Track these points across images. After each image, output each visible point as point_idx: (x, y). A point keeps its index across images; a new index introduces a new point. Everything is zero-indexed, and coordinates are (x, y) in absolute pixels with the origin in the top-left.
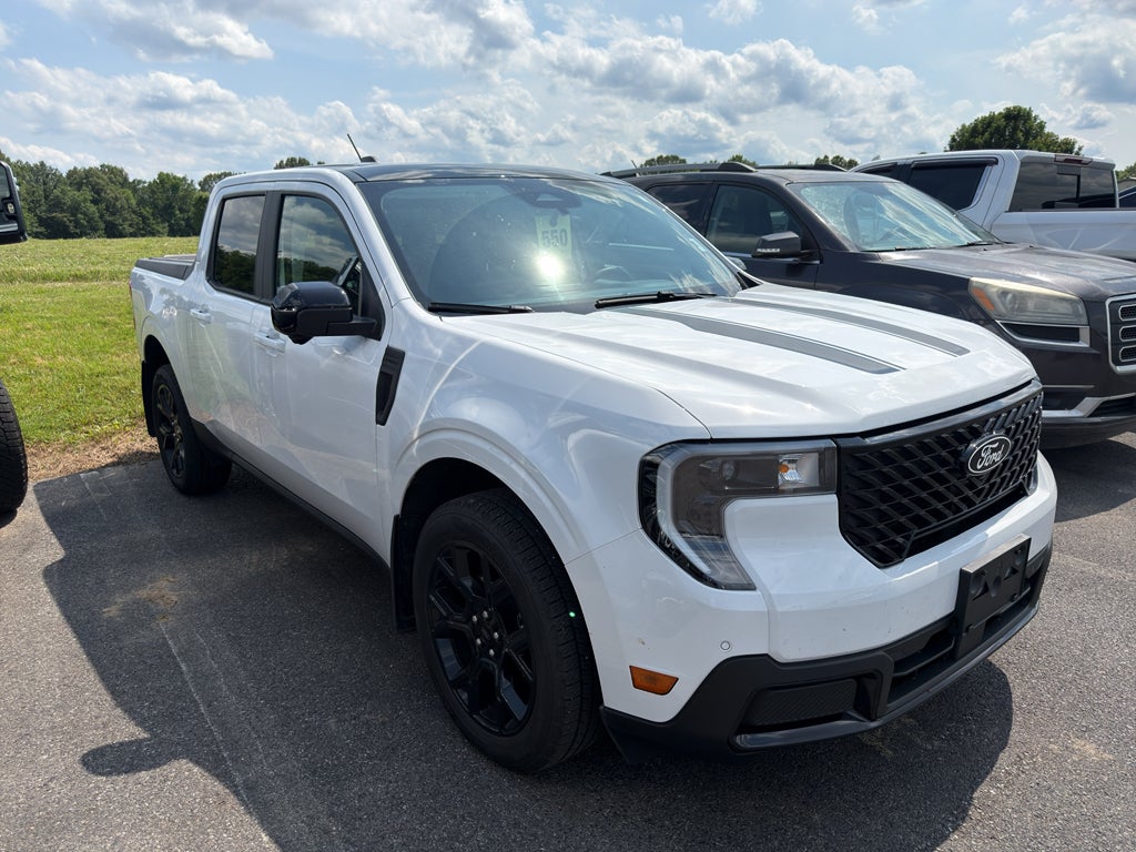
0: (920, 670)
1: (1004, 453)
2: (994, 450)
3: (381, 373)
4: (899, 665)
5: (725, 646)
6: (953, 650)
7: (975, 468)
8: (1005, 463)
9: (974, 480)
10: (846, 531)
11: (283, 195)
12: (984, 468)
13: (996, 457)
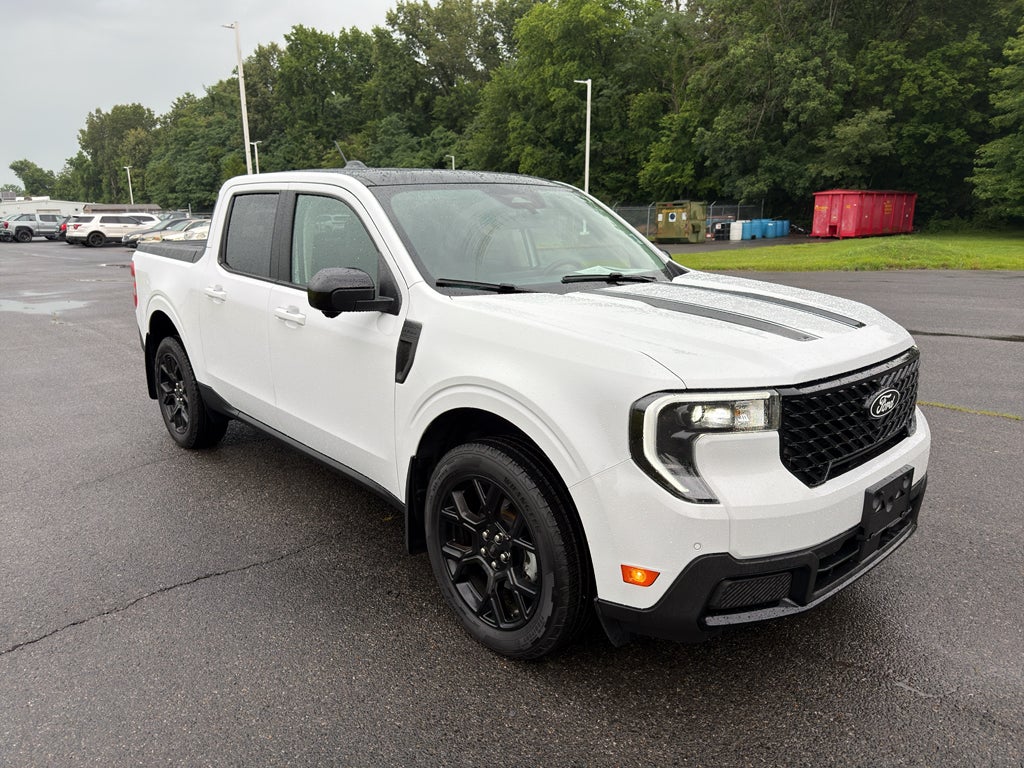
0: (835, 568)
1: (895, 402)
2: (888, 400)
3: (401, 341)
4: (823, 562)
5: (697, 546)
6: (858, 554)
7: (875, 413)
8: (895, 410)
9: (874, 423)
10: (785, 460)
11: (297, 194)
12: (881, 413)
13: (890, 405)
